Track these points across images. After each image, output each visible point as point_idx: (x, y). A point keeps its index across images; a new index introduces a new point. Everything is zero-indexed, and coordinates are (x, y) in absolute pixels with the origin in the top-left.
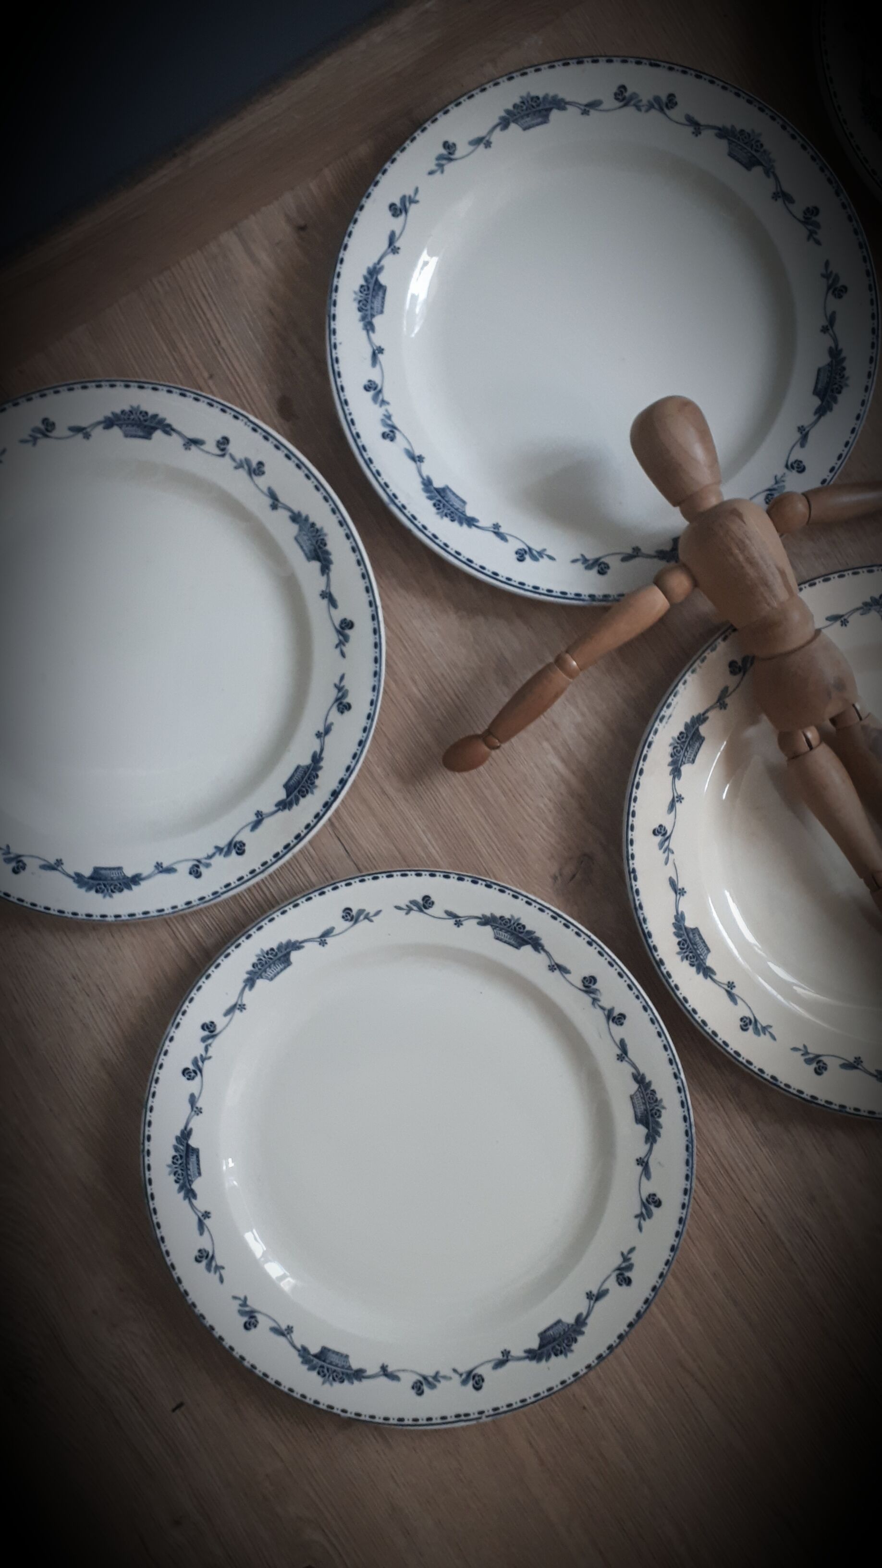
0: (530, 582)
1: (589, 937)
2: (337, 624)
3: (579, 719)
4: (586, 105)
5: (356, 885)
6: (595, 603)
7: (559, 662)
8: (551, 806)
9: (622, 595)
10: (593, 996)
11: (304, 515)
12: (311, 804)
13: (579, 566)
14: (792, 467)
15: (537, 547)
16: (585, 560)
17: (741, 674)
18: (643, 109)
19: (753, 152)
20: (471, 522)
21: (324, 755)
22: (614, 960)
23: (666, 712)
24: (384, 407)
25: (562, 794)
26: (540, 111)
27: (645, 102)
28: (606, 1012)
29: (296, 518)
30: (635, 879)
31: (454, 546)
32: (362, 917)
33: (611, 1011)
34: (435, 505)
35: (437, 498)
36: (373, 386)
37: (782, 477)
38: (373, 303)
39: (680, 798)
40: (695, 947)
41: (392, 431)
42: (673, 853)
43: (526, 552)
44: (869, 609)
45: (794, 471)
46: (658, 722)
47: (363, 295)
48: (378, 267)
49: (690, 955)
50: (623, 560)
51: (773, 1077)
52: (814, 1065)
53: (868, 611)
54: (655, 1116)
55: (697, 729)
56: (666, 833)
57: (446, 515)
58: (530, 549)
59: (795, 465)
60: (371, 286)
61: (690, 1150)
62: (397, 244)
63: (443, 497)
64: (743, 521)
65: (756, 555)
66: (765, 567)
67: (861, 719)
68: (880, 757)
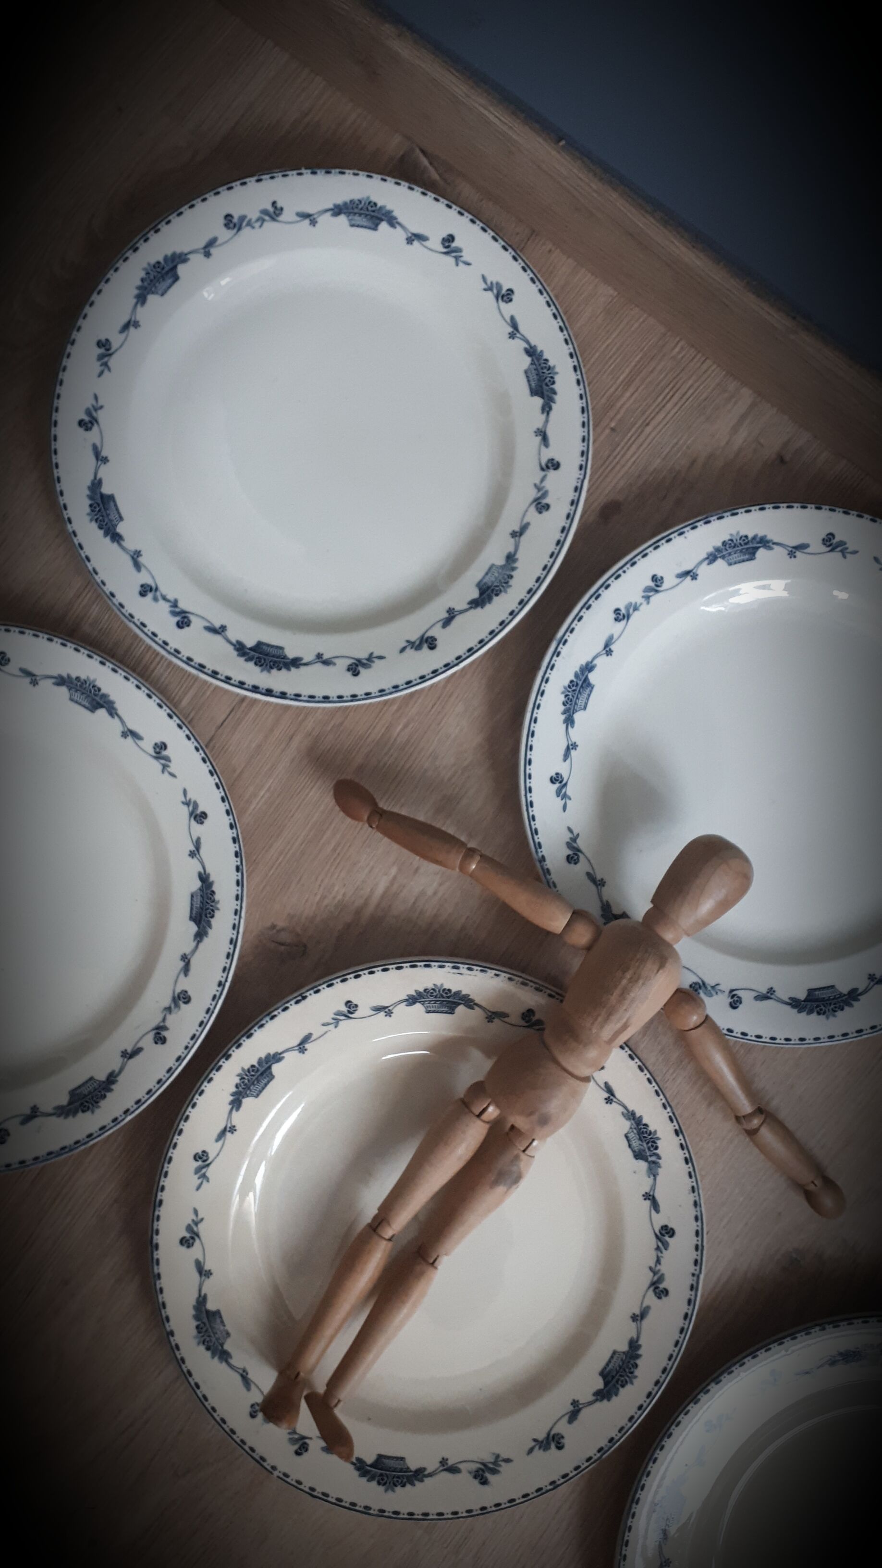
0: (534, 797)
1: (226, 981)
2: (429, 634)
3: (430, 892)
5: (191, 745)
6: (538, 864)
7: (470, 853)
8: (339, 897)
10: (173, 1006)
11: (515, 565)
12: (251, 674)
13: (567, 836)
14: (733, 996)
15: (569, 790)
16: (574, 840)
17: (525, 1024)
20: (569, 721)
21: (303, 668)
22: (213, 1012)
23: (463, 968)
24: (642, 600)
25: (354, 902)
28: (162, 1024)
29: (511, 558)
30: (297, 1002)
31: (540, 714)
32: (163, 762)
33: (165, 1028)
34: (572, 682)
35: (579, 682)
36: (659, 583)
37: (720, 990)
38: (735, 553)
39: (389, 1013)
40: (256, 1082)
41: (624, 616)
42: (336, 1027)
43: (561, 782)
44: (630, 1119)
45: (729, 1000)
46: (451, 965)
47: (738, 541)
48: (770, 544)
49: (246, 1081)
50: (588, 874)
51: (161, 1202)
52: (188, 1235)
53: (628, 1119)
54: (82, 1107)
55: (459, 1004)
56: (352, 1013)
57: (566, 696)
58: (566, 784)
59: (735, 999)
60: (750, 545)
61: (63, 1151)
62: (798, 554)
63: (582, 687)
64: (658, 971)
65: (632, 995)
66: (624, 1008)
67: (524, 1151)
68: (496, 1183)
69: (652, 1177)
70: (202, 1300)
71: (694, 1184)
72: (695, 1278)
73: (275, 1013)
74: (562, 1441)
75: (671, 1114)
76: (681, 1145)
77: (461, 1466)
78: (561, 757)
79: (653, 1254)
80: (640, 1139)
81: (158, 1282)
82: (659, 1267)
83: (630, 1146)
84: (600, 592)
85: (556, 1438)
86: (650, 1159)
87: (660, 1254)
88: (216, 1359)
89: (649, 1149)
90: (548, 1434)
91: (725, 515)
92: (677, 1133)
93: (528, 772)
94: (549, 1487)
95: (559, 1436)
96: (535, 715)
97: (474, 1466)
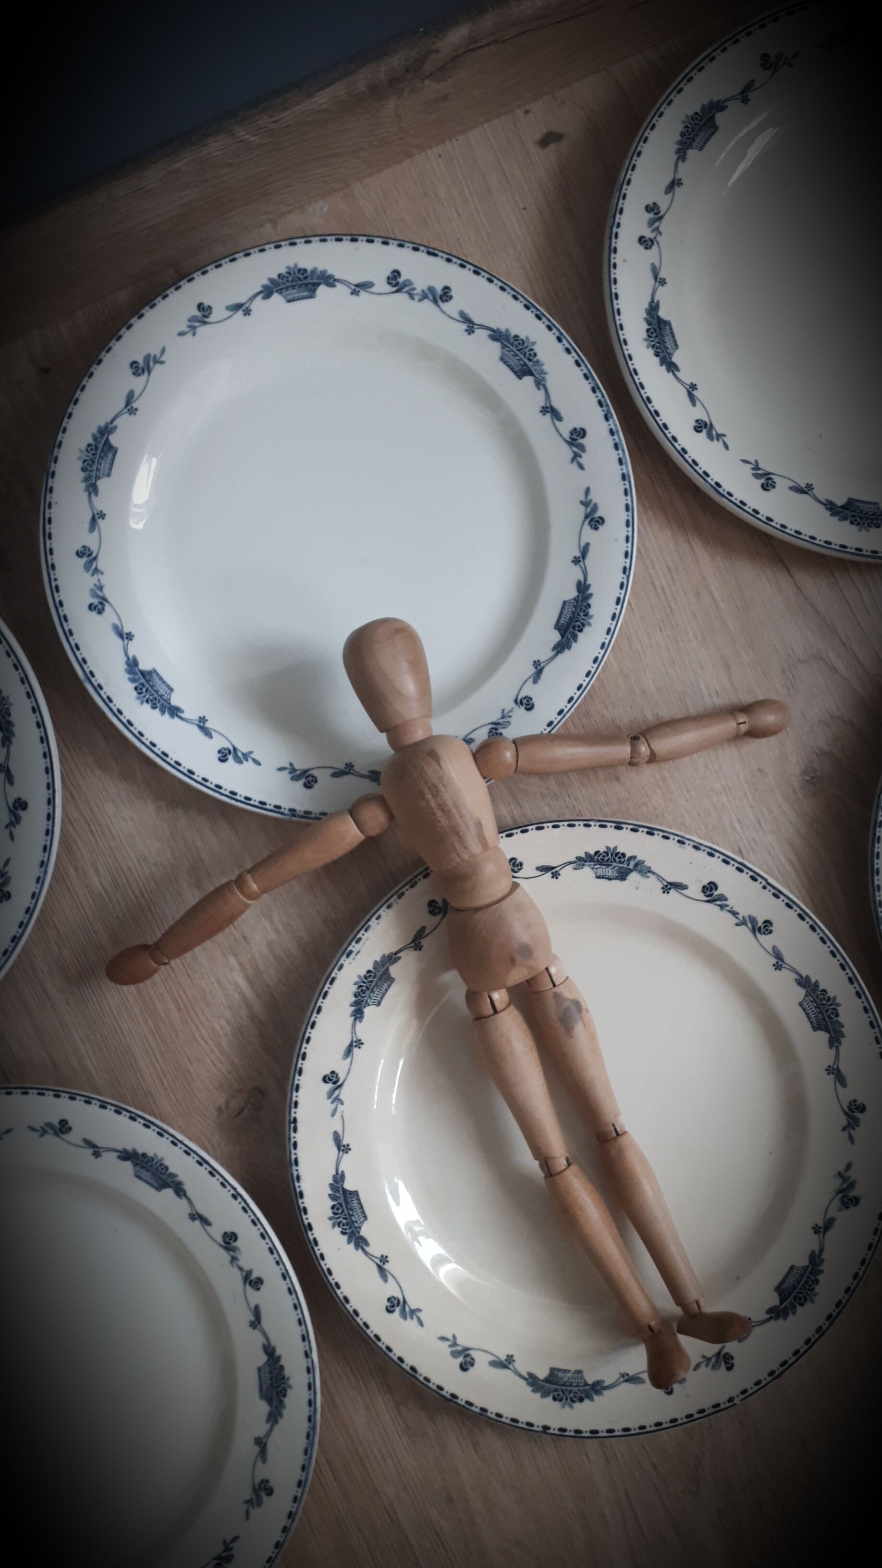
0: (229, 787)
1: (235, 1189)
2: (10, 802)
3: (272, 936)
4: (357, 285)
6: (294, 819)
7: (239, 882)
8: (228, 1029)
9: (324, 814)
10: (232, 1253)
13: (285, 775)
14: (522, 703)
15: (243, 748)
16: (293, 770)
17: (440, 916)
18: (417, 298)
19: (526, 361)
20: (175, 712)
22: (258, 1219)
23: (354, 947)
24: (96, 577)
25: (241, 1018)
26: (306, 285)
27: (418, 291)
28: (244, 1274)
30: (295, 1130)
31: (149, 736)
33: (249, 1273)
34: (136, 688)
35: (141, 682)
36: (87, 552)
37: (509, 712)
38: (100, 464)
39: (359, 1043)
40: (351, 1213)
41: (101, 603)
42: (342, 1104)
43: (230, 752)
44: (583, 865)
46: (344, 957)
47: (90, 455)
48: (110, 426)
49: (344, 1221)
50: (334, 775)
51: (413, 1369)
52: (461, 1359)
54: (280, 1395)
55: (387, 969)
56: (338, 1081)
57: (147, 701)
58: (235, 749)
59: (525, 701)
60: (100, 446)
61: (311, 1438)
62: (135, 405)
63: (147, 681)
64: (439, 765)
65: (449, 802)
66: (458, 816)
67: (554, 985)
68: (569, 1029)
69: (649, 874)
70: (532, 1380)
71: (677, 838)
72: (769, 888)
73: (293, 1157)
74: (858, 1103)
75: (598, 824)
76: (632, 830)
77: (829, 1215)
78: (206, 739)
79: (726, 915)
80: (608, 866)
81: (489, 1414)
82: (740, 916)
83: (610, 879)
84: (62, 614)
85: (853, 1108)
86: (631, 867)
87: (728, 908)
88: (595, 1397)
89: (620, 862)
90: (845, 1113)
91: (55, 454)
92: (618, 828)
93: (199, 779)
95: (852, 1103)
96: (148, 743)
97: (837, 1202)
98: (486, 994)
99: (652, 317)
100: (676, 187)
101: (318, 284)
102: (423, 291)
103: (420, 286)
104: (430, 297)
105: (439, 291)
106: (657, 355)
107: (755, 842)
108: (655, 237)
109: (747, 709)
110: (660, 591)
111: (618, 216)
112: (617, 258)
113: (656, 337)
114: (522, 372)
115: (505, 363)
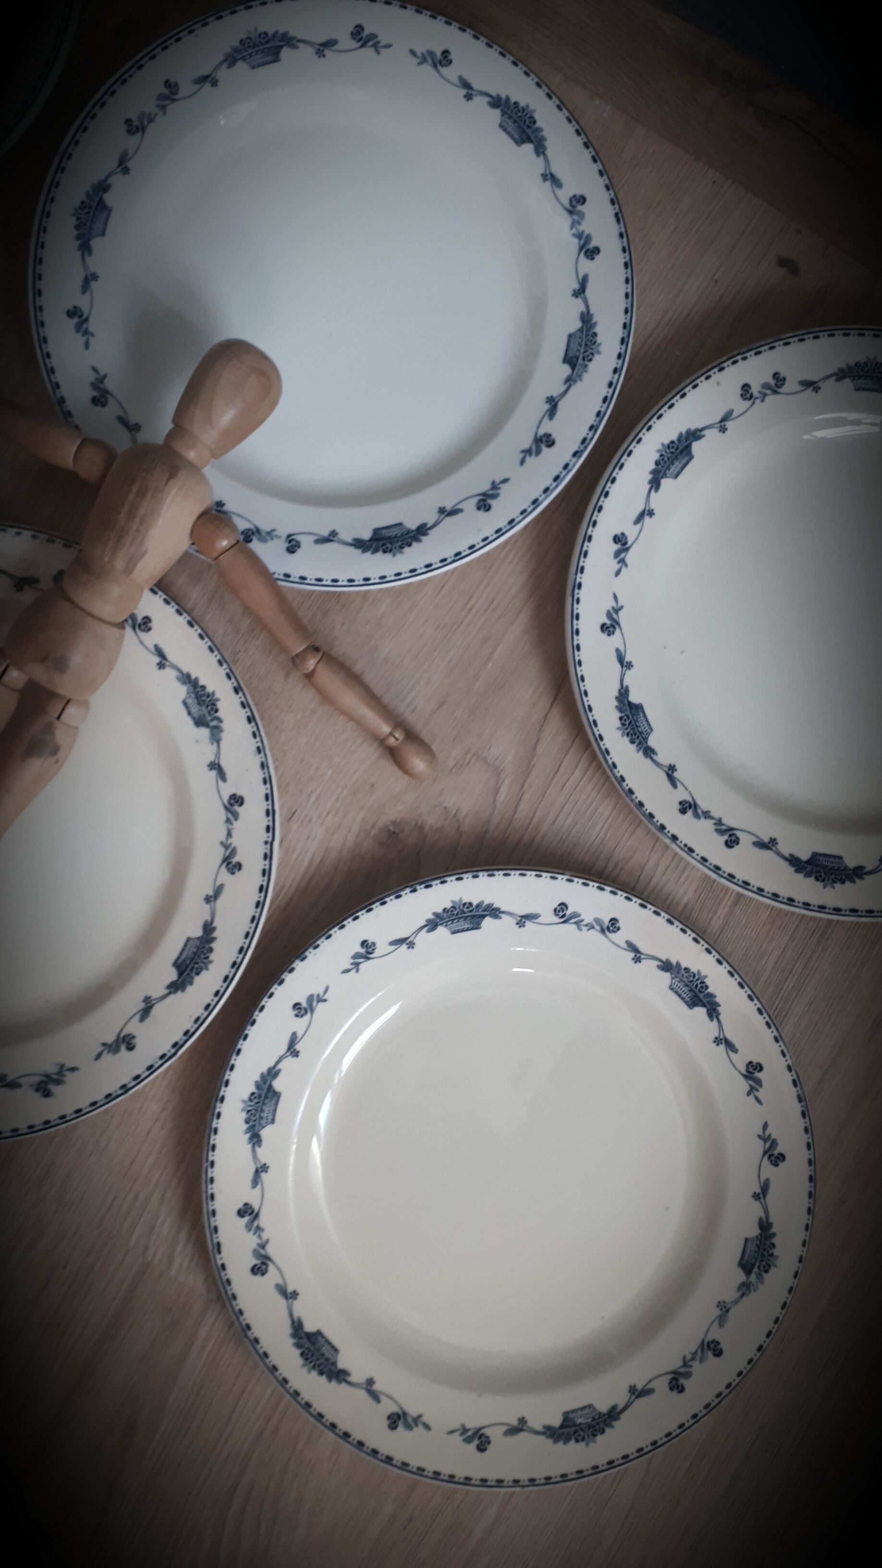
4: (552, 175)
6: (55, 404)
13: (93, 377)
14: (290, 541)
15: (92, 326)
16: (101, 380)
19: (581, 357)
20: (85, 248)
24: (157, 110)
26: (524, 132)
27: (581, 228)
31: (46, 237)
34: (82, 203)
35: (91, 203)
36: (173, 90)
37: (276, 535)
38: (256, 54)
41: (137, 128)
43: (80, 317)
44: (186, 683)
45: (287, 545)
48: (294, 42)
50: (120, 419)
53: (184, 683)
57: (78, 219)
58: (86, 319)
59: (293, 543)
60: (272, 44)
62: (327, 52)
63: (96, 209)
64: (169, 482)
65: (142, 511)
66: (135, 527)
67: (59, 718)
68: (28, 755)
69: (215, 744)
71: (260, 745)
72: (268, 846)
74: (133, 1041)
75: (228, 671)
76: (242, 703)
77: (21, 1080)
78: (79, 289)
79: (223, 827)
80: (199, 704)
82: (230, 841)
83: (189, 713)
84: (105, 98)
85: (127, 1040)
86: (211, 724)
87: (230, 827)
89: (208, 712)
90: (118, 1036)
92: (236, 690)
93: (38, 304)
94: (120, 1092)
95: (131, 1036)
96: (41, 240)
97: (36, 1080)
98: (8, 661)
99: (687, 439)
100: (811, 388)
101: (531, 141)
102: (583, 232)
103: (586, 227)
104: (582, 242)
105: (592, 245)
106: (657, 463)
107: (310, 821)
108: (756, 398)
109: (411, 736)
110: (469, 606)
111: (752, 352)
112: (716, 376)
113: (672, 453)
114: (570, 360)
115: (569, 341)
